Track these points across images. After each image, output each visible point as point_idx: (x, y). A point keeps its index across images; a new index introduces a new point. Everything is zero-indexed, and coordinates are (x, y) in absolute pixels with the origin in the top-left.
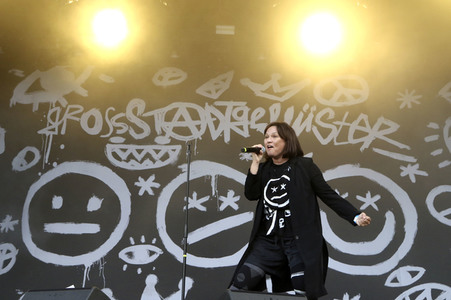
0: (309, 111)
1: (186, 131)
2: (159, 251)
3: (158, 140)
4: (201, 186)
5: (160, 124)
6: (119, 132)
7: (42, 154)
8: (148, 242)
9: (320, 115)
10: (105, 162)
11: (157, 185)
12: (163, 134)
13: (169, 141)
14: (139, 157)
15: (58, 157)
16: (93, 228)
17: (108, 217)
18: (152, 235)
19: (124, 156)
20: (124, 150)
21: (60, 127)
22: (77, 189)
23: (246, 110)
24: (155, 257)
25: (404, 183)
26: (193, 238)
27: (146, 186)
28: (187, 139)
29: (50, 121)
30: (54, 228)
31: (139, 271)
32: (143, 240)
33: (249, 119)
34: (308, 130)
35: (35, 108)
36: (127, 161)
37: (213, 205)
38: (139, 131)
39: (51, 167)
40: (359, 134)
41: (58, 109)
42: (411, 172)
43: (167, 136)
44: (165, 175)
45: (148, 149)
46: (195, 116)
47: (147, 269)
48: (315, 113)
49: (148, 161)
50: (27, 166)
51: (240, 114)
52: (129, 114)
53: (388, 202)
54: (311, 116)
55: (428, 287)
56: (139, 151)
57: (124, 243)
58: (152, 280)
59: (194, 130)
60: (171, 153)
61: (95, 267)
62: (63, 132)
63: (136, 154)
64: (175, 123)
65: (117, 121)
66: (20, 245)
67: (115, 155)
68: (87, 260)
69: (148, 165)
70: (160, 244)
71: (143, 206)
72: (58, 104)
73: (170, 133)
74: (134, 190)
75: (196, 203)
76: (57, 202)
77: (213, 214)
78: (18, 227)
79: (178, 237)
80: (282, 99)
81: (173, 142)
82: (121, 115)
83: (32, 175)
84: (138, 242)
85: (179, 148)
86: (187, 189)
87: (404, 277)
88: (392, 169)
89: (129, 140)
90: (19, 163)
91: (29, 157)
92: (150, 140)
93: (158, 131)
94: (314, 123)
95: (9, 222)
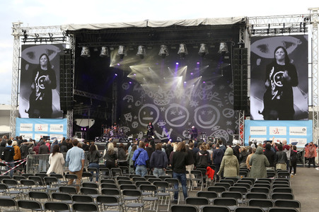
1: (171, 96)
2: (166, 123)
4: (174, 109)
5: (165, 95)
6: (156, 97)
7: (141, 102)
10: (154, 104)
11: (165, 109)
12: (166, 97)
13: (167, 99)
14: (161, 102)
15: (144, 103)
16: (152, 118)
17: (154, 116)
18: (164, 120)
19: (158, 102)
25: (218, 108)
26: (172, 121)
27: (162, 109)
28: (171, 98)
29: (142, 94)
30: (144, 119)
33: (185, 94)
34: (198, 96)
35: (139, 91)
37: (177, 113)
38: (161, 96)
39: (143, 105)
40: (209, 97)
41: (143, 92)
42: (220, 105)
44: (166, 107)
45: (163, 101)
46: (173, 93)
47: (163, 127)
48: (200, 92)
49: (163, 103)
50: (138, 105)
52: (159, 92)
53: (214, 112)
55: (220, 130)
57: (158, 121)
58: (164, 129)
59: (173, 96)
60: (168, 101)
62: (145, 97)
64: (169, 94)
65: (156, 94)
66: (138, 122)
67: (156, 102)
69: (163, 105)
70: (166, 121)
71: (162, 114)
72: (143, 90)
73: (168, 97)
74: (160, 110)
75: (173, 113)
76: (145, 113)
77: (177, 115)
78: (138, 118)
79: (169, 120)
83: (139, 107)
84: (161, 122)
85: (170, 100)
86: (171, 110)
87: (216, 128)
88: (215, 104)
89: (159, 99)
90: (136, 104)
91: (139, 103)
92: (163, 99)
94: (200, 94)
95: (135, 118)
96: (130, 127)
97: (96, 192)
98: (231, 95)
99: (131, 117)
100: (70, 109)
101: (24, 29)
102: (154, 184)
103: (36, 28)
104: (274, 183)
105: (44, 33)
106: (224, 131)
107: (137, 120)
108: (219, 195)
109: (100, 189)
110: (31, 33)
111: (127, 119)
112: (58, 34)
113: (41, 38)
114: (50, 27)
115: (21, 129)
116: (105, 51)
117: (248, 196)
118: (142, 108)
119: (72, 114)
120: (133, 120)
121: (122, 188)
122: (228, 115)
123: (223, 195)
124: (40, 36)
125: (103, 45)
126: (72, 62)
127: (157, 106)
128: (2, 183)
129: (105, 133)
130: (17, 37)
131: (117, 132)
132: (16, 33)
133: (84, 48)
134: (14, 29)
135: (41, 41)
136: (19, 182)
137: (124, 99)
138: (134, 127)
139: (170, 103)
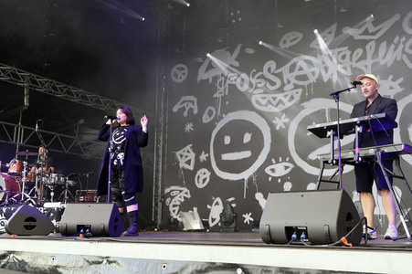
0: (399, 42)
1: (304, 78)
2: (291, 166)
3: (286, 88)
5: (287, 76)
6: (259, 86)
7: (216, 110)
8: (284, 160)
9: (408, 44)
10: (252, 108)
11: (287, 120)
12: (289, 82)
13: (293, 87)
14: (275, 103)
15: (226, 110)
16: (247, 154)
17: (256, 146)
18: (286, 155)
19: (264, 102)
20: (264, 98)
21: (225, 90)
22: (238, 128)
23: (348, 53)
24: (289, 170)
26: (313, 156)
27: (280, 122)
28: (305, 83)
29: (219, 87)
30: (226, 158)
31: (279, 181)
32: (280, 160)
33: (351, 60)
34: (399, 59)
35: (211, 81)
36: (266, 106)
38: (273, 84)
39: (222, 118)
41: (223, 79)
43: (291, 83)
44: (290, 113)
45: (280, 96)
46: (310, 65)
47: (284, 179)
48: (404, 43)
49: (280, 105)
50: (209, 120)
51: (344, 57)
52: (265, 72)
54: (401, 46)
56: (274, 99)
57: (268, 163)
58: (288, 186)
59: (310, 76)
60: (295, 96)
61: (250, 179)
62: (227, 93)
63: (272, 101)
64: (296, 73)
65: (258, 78)
66: (211, 169)
67: (257, 102)
68: (245, 175)
69: (280, 108)
70: (292, 161)
71: (279, 138)
72: (223, 75)
73: (293, 81)
74: (272, 126)
76: (227, 140)
78: (209, 158)
79: (304, 157)
80: (376, 37)
81: (296, 87)
82: (260, 74)
83: (212, 125)
84: (277, 162)
85: (300, 90)
89: (267, 91)
90: (206, 119)
91: (210, 114)
92: (281, 90)
93: (285, 81)
94: (403, 52)
95: (203, 157)
96: (191, 186)
99: (192, 156)
107: (207, 165)
111: (182, 164)
118: (219, 126)
120: (199, 165)
127: (261, 113)
137: (175, 109)
138: (200, 185)
139: (304, 99)
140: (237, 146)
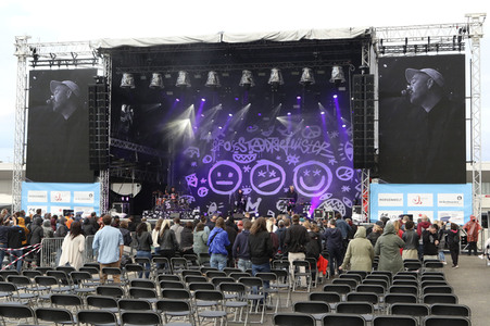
0: (300, 140)
1: (258, 149)
2: (251, 190)
3: (249, 153)
4: (263, 168)
5: (250, 146)
6: (237, 149)
7: (212, 158)
8: (248, 187)
10: (233, 160)
11: (250, 168)
13: (253, 152)
14: (244, 159)
15: (218, 159)
16: (231, 183)
17: (235, 179)
18: (249, 185)
19: (239, 158)
20: (239, 156)
21: (217, 148)
22: (225, 170)
23: (278, 141)
24: (250, 192)
25: (329, 165)
26: (261, 186)
27: (246, 169)
28: (259, 151)
29: (213, 146)
30: (218, 183)
32: (246, 187)
34: (299, 148)
35: (209, 141)
36: (240, 160)
37: (267, 175)
38: (243, 149)
39: (216, 162)
40: (316, 149)
42: (332, 161)
43: (252, 150)
44: (252, 164)
45: (247, 156)
46: (261, 143)
47: (248, 195)
48: (302, 141)
49: (247, 160)
50: (208, 162)
51: (276, 142)
52: (239, 143)
53: (324, 172)
54: (300, 142)
55: (333, 200)
56: (244, 157)
58: (249, 199)
59: (261, 148)
60: (254, 157)
62: (218, 150)
64: (255, 146)
65: (236, 146)
66: (208, 187)
67: (236, 158)
68: (230, 193)
69: (247, 162)
70: (251, 187)
71: (246, 175)
74: (243, 170)
75: (261, 174)
76: (219, 174)
77: (268, 178)
78: (207, 182)
79: (256, 185)
80: (290, 136)
82: (237, 143)
83: (210, 165)
85: (256, 155)
86: (258, 169)
87: (326, 197)
88: (325, 161)
89: (240, 152)
90: (205, 161)
91: (208, 159)
92: (247, 153)
93: (249, 149)
94: (301, 145)
95: (203, 181)
96: (195, 195)
97: (153, 295)
98: (349, 146)
99: (196, 180)
100: (104, 169)
101: (33, 46)
102: (241, 281)
103: (51, 45)
104: (423, 279)
105: (63, 52)
106: (339, 201)
107: (206, 185)
108: (344, 297)
109: (158, 290)
110: (43, 52)
111: (189, 183)
112: (85, 53)
113: (60, 60)
114: (72, 43)
115: (30, 200)
116: (157, 79)
117: (388, 299)
118: (215, 166)
119: (107, 175)
120: (200, 185)
121: (192, 287)
122: (345, 177)
123: (349, 298)
124: (58, 57)
125: (155, 71)
126: (107, 97)
127: (238, 164)
128: (7, 281)
129: (158, 204)
130: (22, 59)
131: (176, 202)
132: (21, 52)
133: (125, 75)
134: (18, 47)
135: (59, 65)
136: (32, 280)
137: (184, 153)
138: (202, 195)
139: (258, 159)
140: (225, 178)
